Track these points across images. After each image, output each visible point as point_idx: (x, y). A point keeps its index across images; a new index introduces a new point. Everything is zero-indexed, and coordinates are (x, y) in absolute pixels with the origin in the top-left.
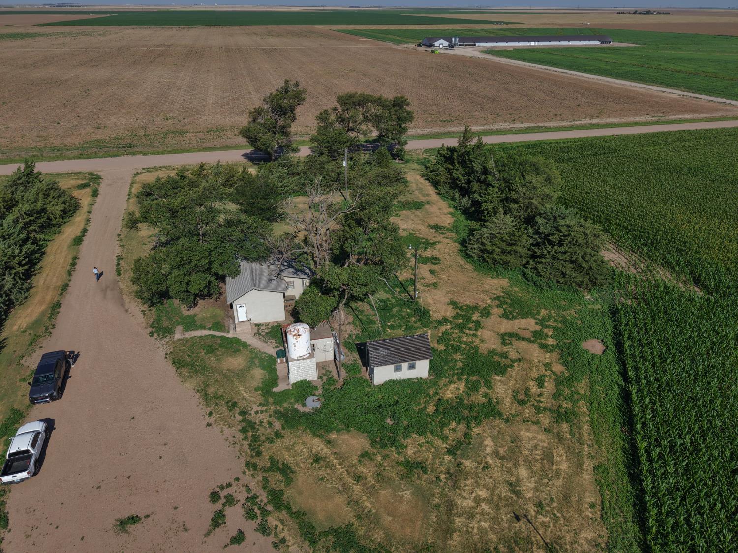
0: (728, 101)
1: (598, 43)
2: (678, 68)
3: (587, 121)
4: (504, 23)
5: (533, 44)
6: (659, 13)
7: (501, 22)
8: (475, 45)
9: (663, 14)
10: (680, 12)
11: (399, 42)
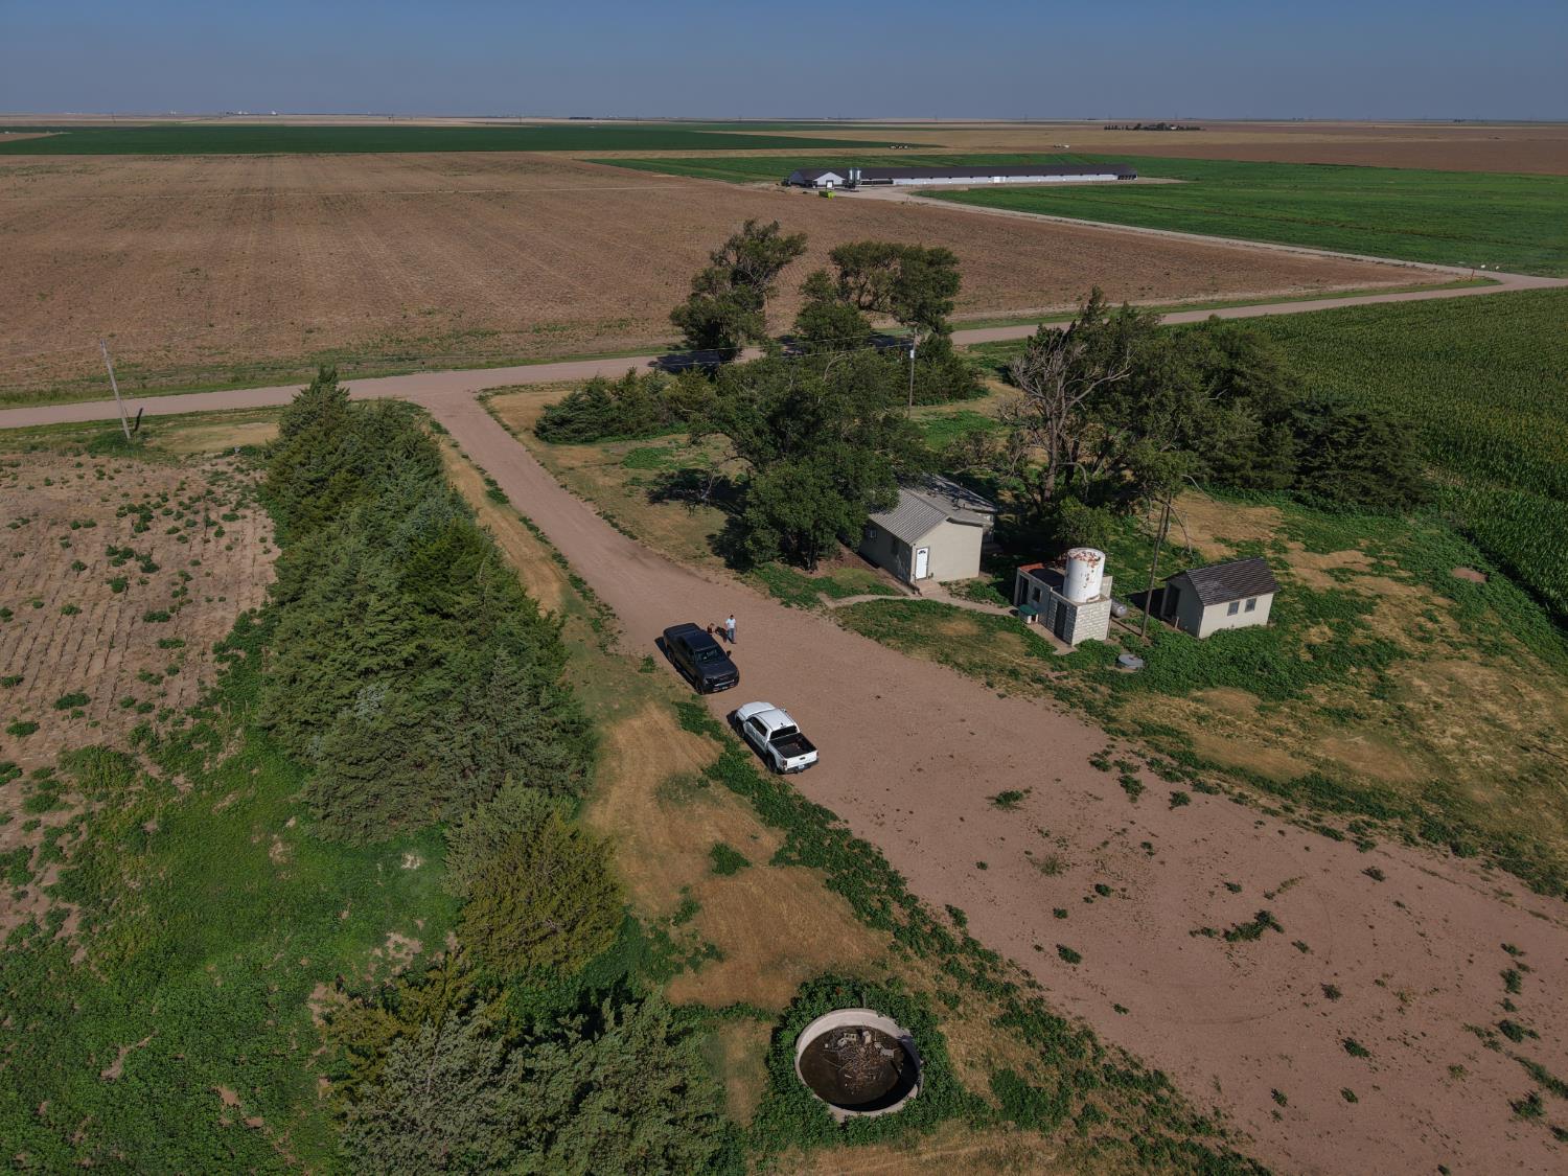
0: (1409, 264)
1: (1111, 178)
2: (1289, 216)
3: (1202, 297)
4: (910, 146)
5: (997, 180)
6: (1180, 128)
7: (903, 145)
8: (891, 182)
9: (1188, 129)
10: (1217, 127)
11: (739, 181)
